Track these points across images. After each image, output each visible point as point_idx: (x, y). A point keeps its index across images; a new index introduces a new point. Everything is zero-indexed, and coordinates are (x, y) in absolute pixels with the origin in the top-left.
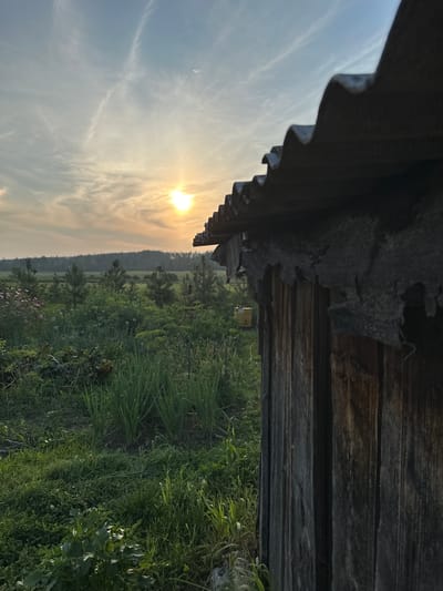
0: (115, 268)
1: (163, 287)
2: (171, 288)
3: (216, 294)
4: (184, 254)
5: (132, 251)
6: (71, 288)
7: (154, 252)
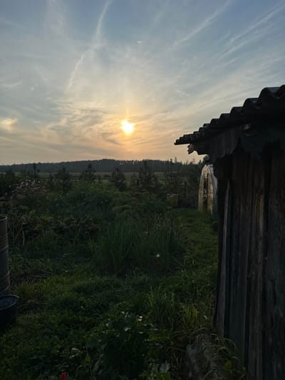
0: (89, 169)
1: (119, 181)
2: (124, 182)
3: (153, 186)
4: (128, 162)
5: (96, 159)
6: (61, 181)
7: (109, 160)
